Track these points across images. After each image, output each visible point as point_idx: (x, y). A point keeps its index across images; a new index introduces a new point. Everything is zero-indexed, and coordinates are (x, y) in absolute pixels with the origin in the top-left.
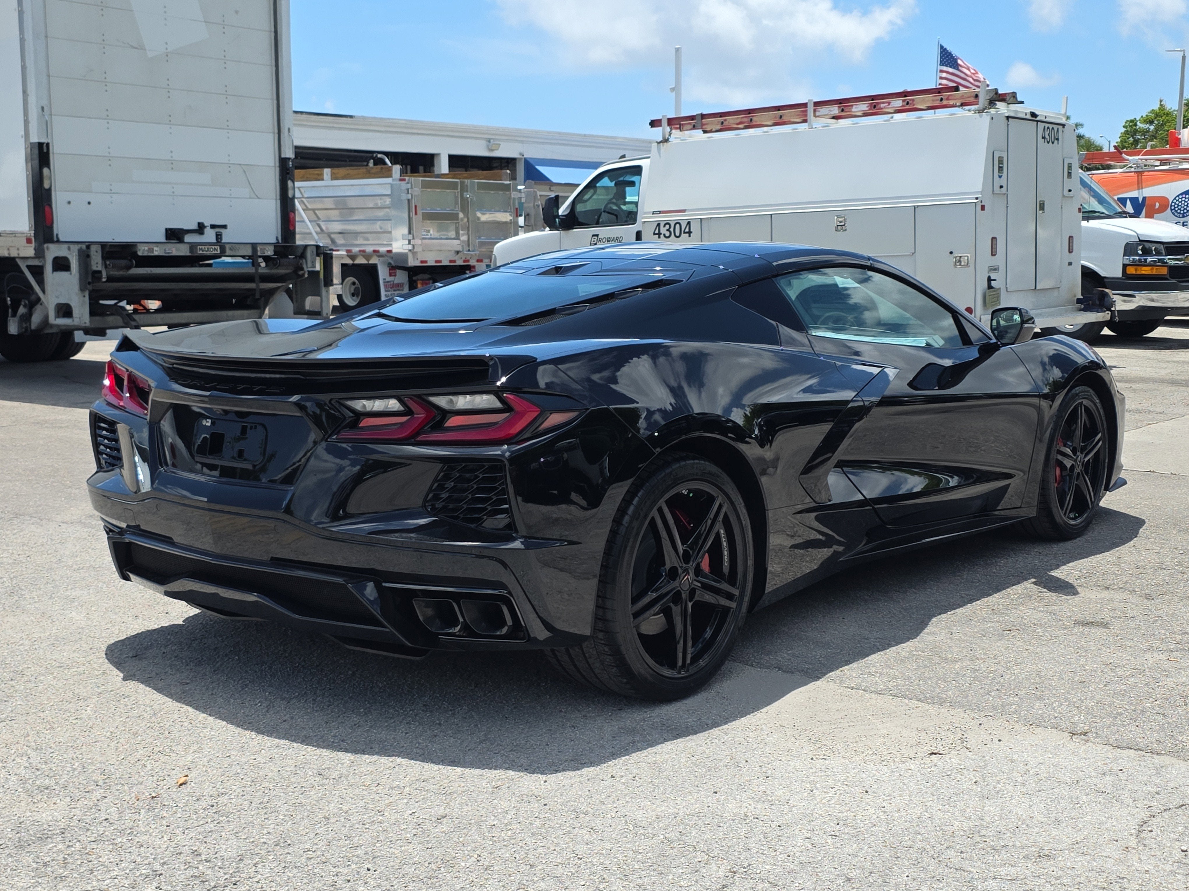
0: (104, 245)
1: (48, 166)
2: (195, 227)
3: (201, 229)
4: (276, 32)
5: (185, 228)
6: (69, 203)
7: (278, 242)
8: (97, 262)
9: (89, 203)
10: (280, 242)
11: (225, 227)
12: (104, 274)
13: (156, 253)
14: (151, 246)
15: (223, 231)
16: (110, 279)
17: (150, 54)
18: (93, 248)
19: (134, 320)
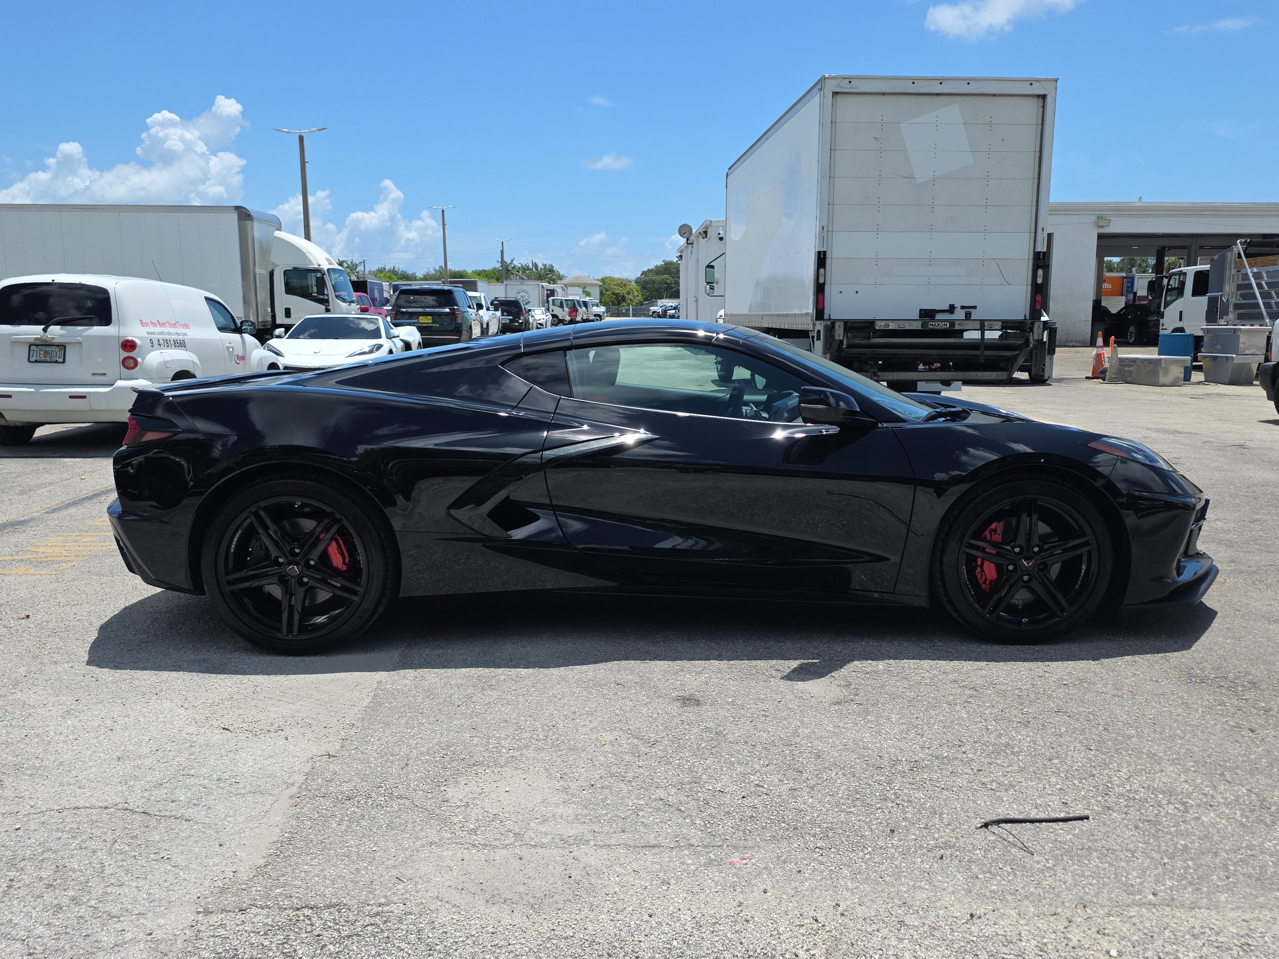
0: (846, 322)
1: (824, 267)
2: (947, 308)
3: (952, 308)
4: (1041, 151)
5: (937, 309)
6: (841, 292)
7: (1025, 319)
8: (839, 333)
9: (857, 292)
10: (1028, 318)
11: (975, 307)
12: (845, 342)
13: (891, 328)
14: (887, 322)
15: (972, 311)
16: (849, 346)
17: (918, 181)
18: (837, 324)
19: (877, 376)
